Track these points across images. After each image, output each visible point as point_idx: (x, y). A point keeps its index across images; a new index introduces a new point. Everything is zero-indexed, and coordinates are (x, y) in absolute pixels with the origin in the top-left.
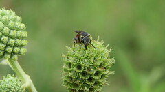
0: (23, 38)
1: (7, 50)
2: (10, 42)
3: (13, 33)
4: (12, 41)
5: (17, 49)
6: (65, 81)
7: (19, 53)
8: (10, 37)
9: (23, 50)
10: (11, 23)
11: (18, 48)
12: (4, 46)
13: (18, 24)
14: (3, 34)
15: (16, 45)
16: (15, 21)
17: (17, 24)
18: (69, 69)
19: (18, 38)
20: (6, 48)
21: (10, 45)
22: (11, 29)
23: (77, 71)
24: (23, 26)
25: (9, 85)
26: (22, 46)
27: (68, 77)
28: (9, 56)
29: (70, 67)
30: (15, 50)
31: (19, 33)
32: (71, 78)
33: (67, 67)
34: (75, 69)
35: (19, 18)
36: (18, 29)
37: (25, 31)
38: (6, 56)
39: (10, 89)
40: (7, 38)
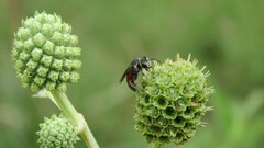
0: (75, 57)
1: (51, 76)
2: (55, 65)
3: (60, 50)
4: (58, 63)
5: (65, 75)
6: (140, 123)
7: (69, 81)
8: (56, 57)
9: (75, 76)
10: (57, 35)
11: (67, 74)
12: (46, 70)
13: (67, 37)
14: (44, 53)
15: (65, 69)
16: (62, 31)
17: (65, 36)
18: (146, 105)
19: (68, 57)
20: (48, 73)
21: (54, 69)
22: (57, 43)
23: (159, 107)
24: (74, 38)
25: (54, 131)
26: (73, 69)
27: (144, 117)
28: (53, 85)
29: (147, 101)
30: (63, 77)
31: (69, 50)
32: (149, 118)
33: (142, 102)
34: (155, 104)
35: (68, 27)
36: (67, 44)
37: (77, 46)
38: (48, 85)
39: (56, 137)
40: (50, 58)
